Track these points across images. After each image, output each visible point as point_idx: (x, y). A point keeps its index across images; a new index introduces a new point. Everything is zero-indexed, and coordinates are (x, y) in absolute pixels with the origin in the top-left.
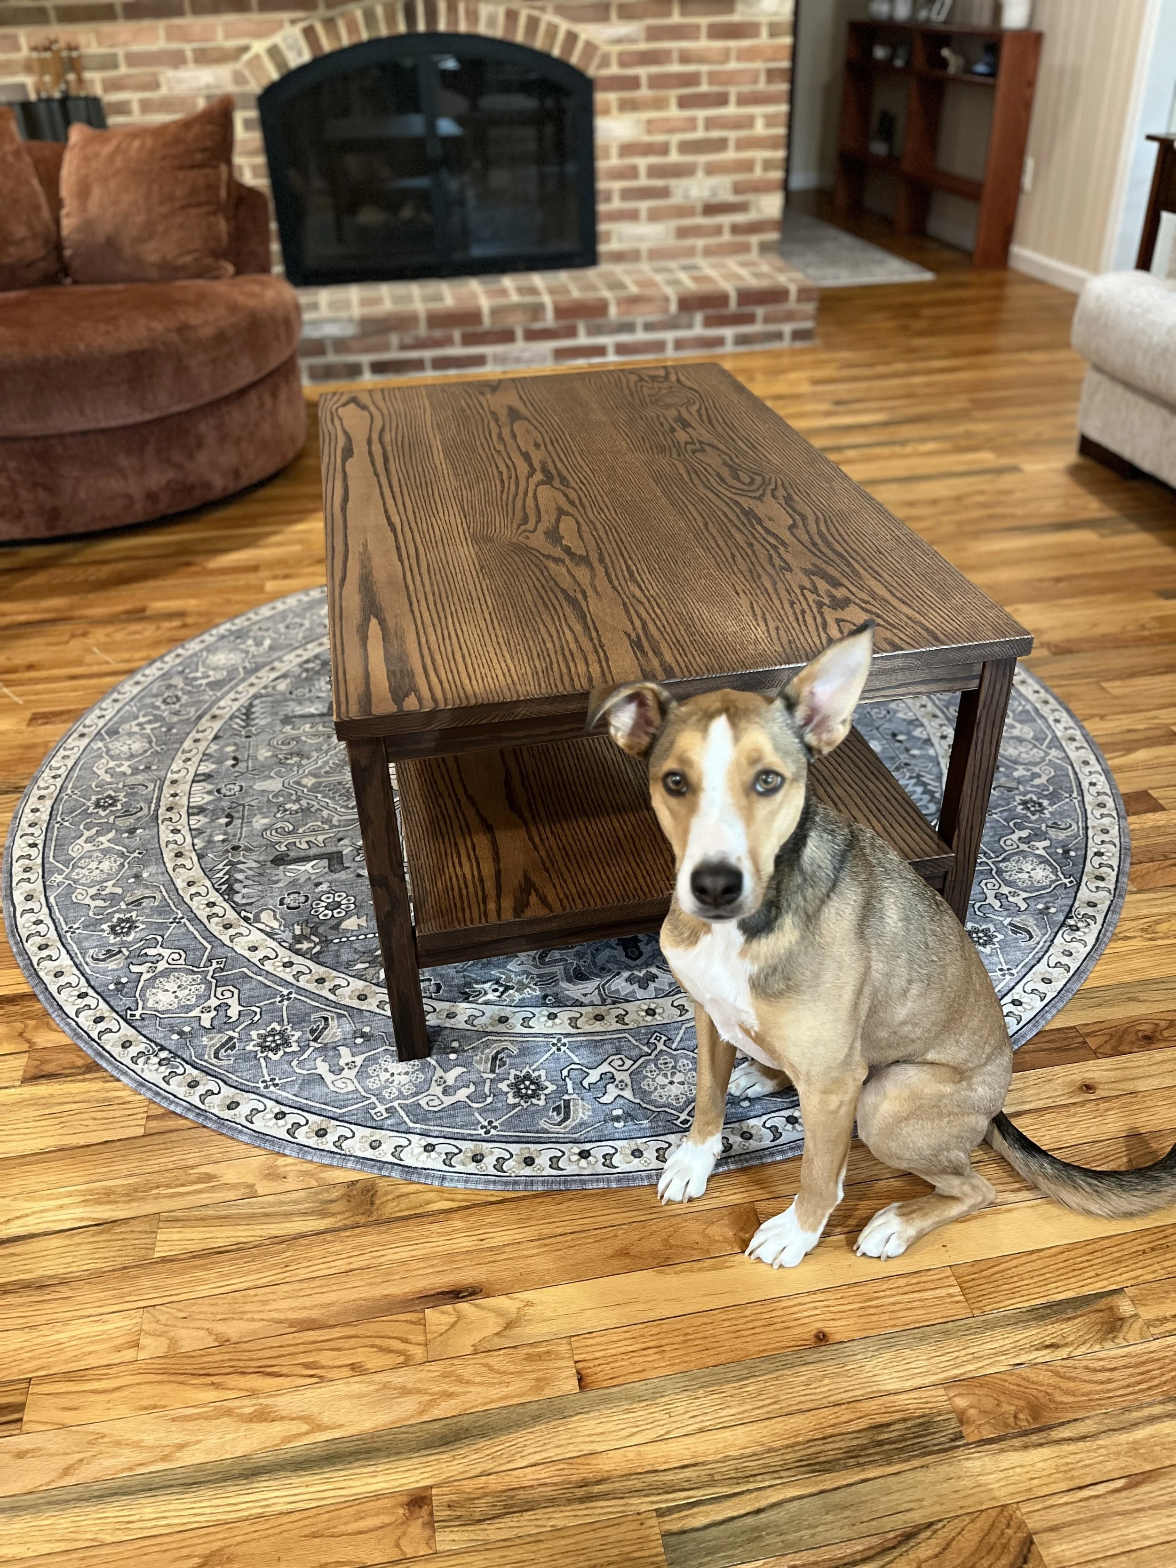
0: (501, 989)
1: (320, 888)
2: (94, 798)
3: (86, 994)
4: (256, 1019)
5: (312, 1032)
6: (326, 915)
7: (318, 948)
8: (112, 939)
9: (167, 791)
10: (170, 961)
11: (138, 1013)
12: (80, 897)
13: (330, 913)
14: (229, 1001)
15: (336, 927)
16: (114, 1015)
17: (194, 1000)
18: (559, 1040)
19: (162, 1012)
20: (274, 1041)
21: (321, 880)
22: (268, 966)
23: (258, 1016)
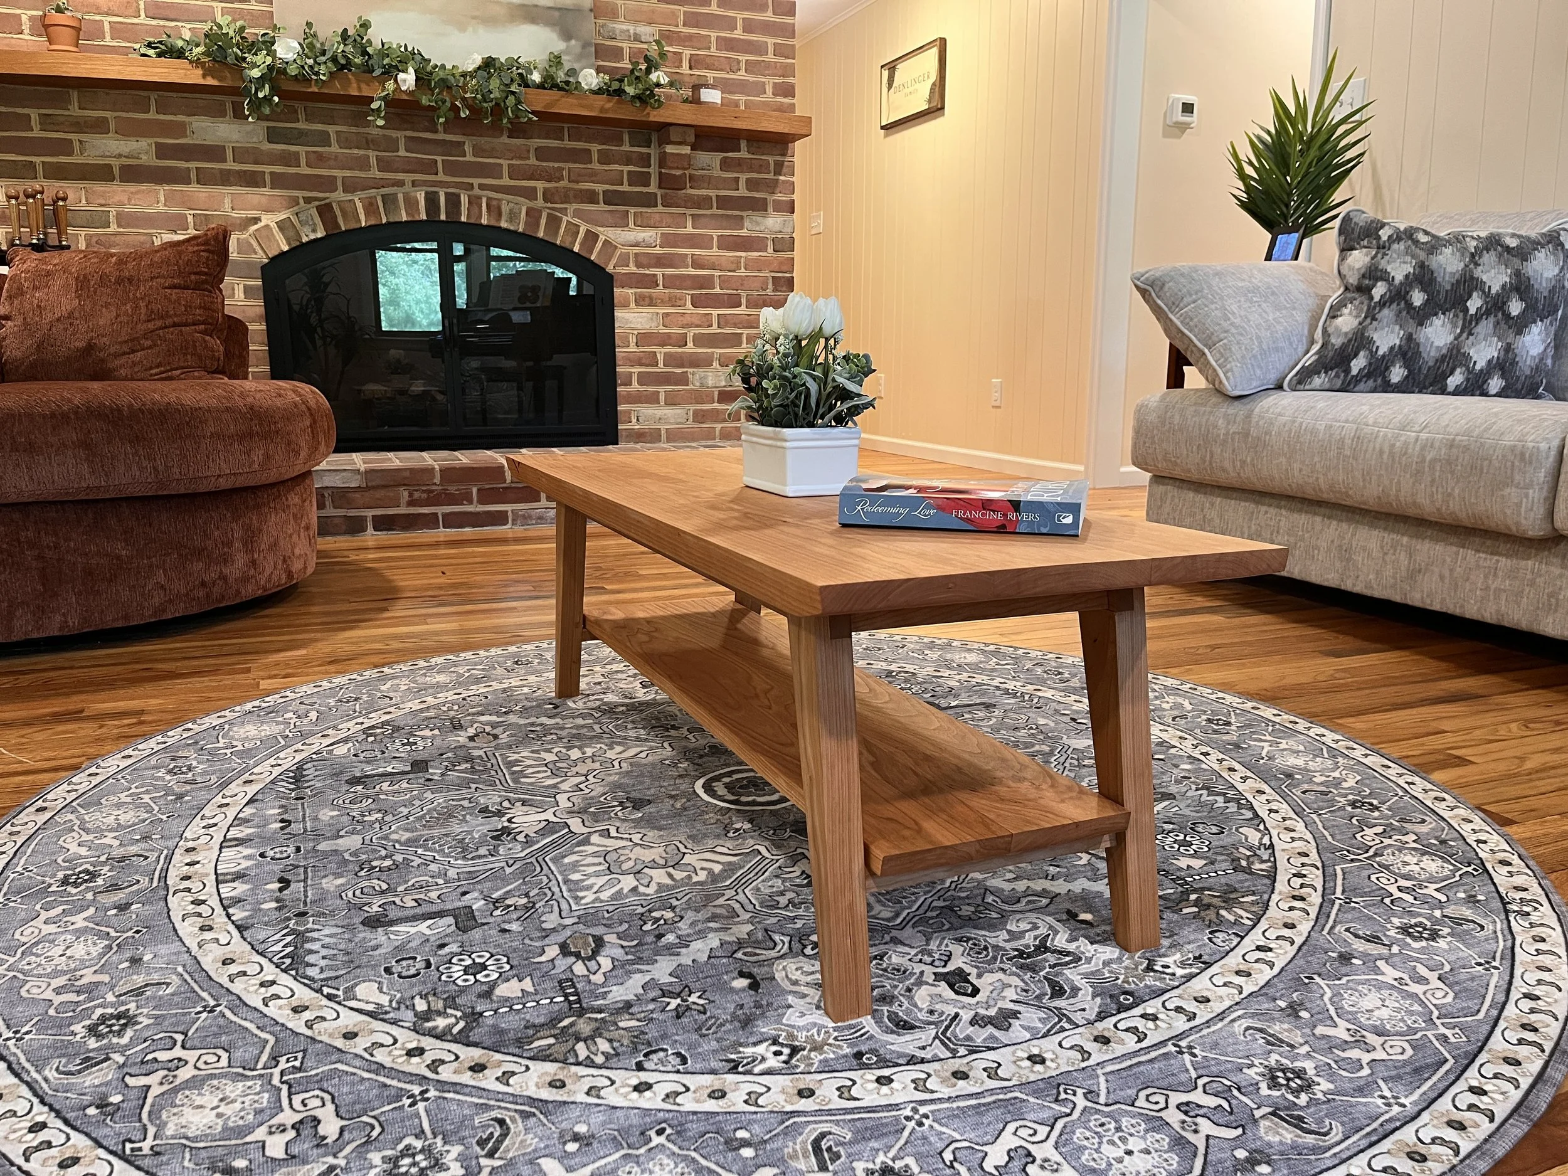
0: (786, 1051)
1: (447, 950)
2: (60, 875)
3: (43, 1126)
4: (375, 1134)
5: (482, 1143)
6: (466, 980)
7: (462, 1024)
8: (92, 1043)
9: (179, 858)
10: (200, 1064)
11: (146, 1146)
12: (35, 990)
13: (471, 978)
14: (318, 1113)
15: (488, 994)
16: (101, 1152)
17: (251, 1117)
18: (915, 1111)
19: (195, 1139)
20: (414, 1164)
21: (447, 940)
22: (380, 1056)
23: (378, 1130)
